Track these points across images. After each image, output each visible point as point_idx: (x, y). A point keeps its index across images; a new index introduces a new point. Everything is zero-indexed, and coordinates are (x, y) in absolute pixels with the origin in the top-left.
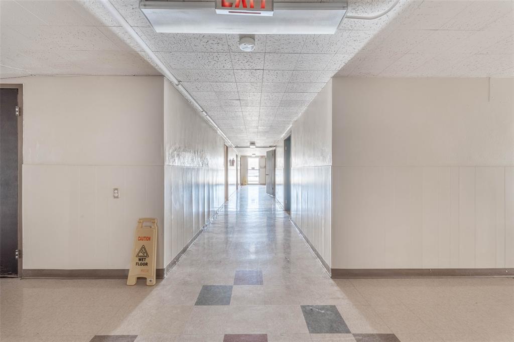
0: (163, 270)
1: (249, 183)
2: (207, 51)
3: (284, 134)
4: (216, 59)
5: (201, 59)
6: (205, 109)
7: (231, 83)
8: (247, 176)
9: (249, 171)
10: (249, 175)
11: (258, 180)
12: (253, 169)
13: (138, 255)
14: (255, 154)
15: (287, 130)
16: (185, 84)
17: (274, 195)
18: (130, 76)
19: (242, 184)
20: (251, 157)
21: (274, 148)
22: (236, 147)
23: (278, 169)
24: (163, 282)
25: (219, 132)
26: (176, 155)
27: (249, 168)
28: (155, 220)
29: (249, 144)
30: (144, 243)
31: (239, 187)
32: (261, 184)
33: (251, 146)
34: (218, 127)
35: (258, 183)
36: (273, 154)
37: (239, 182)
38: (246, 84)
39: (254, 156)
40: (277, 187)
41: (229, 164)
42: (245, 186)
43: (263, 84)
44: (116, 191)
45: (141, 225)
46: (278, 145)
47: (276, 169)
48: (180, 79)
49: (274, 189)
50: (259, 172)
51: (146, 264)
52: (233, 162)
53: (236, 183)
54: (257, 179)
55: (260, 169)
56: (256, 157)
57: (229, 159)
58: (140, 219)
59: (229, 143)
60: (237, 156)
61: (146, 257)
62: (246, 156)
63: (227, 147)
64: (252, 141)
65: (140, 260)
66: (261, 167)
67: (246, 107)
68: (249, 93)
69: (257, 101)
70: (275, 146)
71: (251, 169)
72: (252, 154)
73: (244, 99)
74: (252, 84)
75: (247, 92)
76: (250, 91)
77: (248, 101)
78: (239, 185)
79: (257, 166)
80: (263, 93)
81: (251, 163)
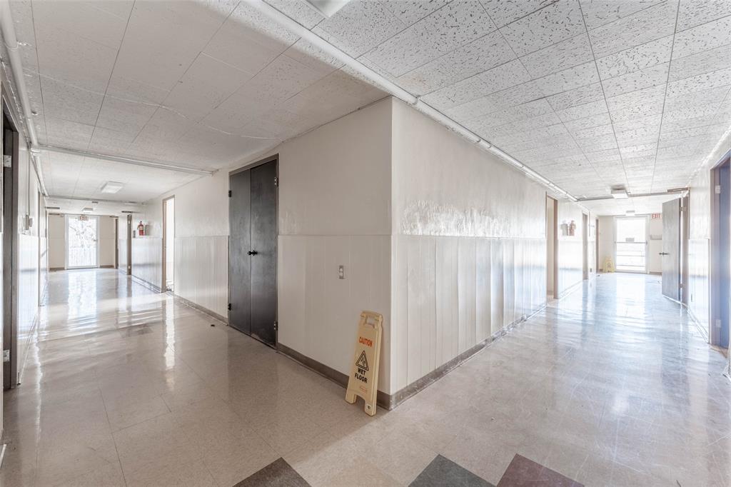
0: (388, 397)
1: (618, 268)
2: (428, 13)
3: (710, 156)
4: (451, 22)
5: (425, 36)
6: (484, 137)
7: (509, 65)
8: (615, 255)
9: (619, 246)
10: (618, 253)
11: (644, 263)
12: (630, 240)
13: (357, 364)
14: (634, 211)
15: (719, 144)
16: (428, 98)
17: (685, 301)
18: (355, 111)
19: (600, 271)
20: (623, 217)
21: (684, 194)
22: (579, 200)
23: (693, 242)
24: (386, 417)
25: (529, 173)
26: (418, 218)
27: (620, 237)
28: (378, 317)
29: (608, 191)
30: (365, 347)
31: (592, 276)
32: (651, 273)
33: (614, 195)
34: (523, 165)
35: (643, 269)
36: (684, 207)
37: (592, 264)
38: (545, 52)
39: (633, 214)
40: (691, 282)
41: (560, 231)
42: (610, 275)
43: (591, 33)
44: (341, 270)
45: (364, 320)
46: (695, 185)
47: (689, 241)
48: (415, 92)
49: (683, 286)
50: (647, 249)
51: (365, 380)
52: (570, 230)
53: (581, 266)
54: (642, 261)
55: (651, 242)
56: (638, 216)
57: (560, 223)
58: (364, 312)
59: (560, 193)
60: (585, 217)
61: (366, 368)
62: (611, 216)
63: (556, 201)
64: (616, 183)
65: (359, 371)
66: (651, 238)
67: (567, 110)
68: (561, 73)
69: (591, 86)
70: (687, 189)
71: (625, 241)
72: (628, 212)
73: (554, 93)
74: (560, 46)
75: (555, 73)
76: (561, 69)
77: (568, 93)
78: (591, 271)
79: (641, 236)
80: (600, 60)
81: (624, 229)
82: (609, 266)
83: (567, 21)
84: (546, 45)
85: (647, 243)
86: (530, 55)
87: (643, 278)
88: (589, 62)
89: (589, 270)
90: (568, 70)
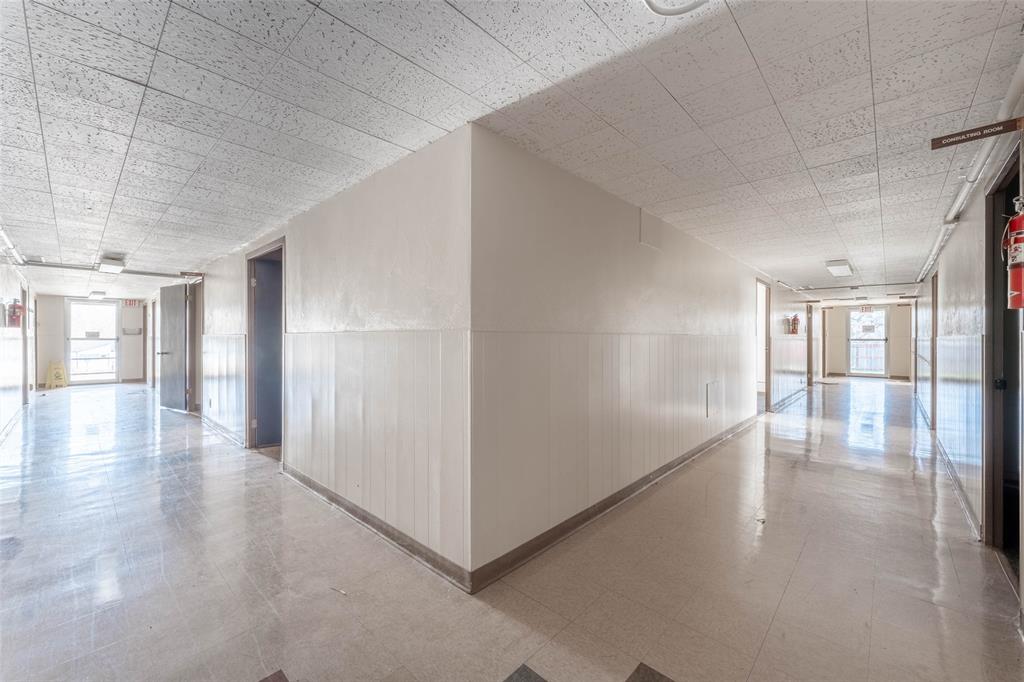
1: (73, 379)
8: (66, 359)
9: (74, 345)
10: (73, 355)
11: (113, 370)
12: (93, 336)
14: (104, 293)
17: (196, 410)
19: (41, 386)
20: (83, 300)
21: (195, 280)
22: (26, 264)
27: (77, 330)
29: (95, 259)
31: (32, 395)
32: (124, 381)
33: (101, 267)
35: (113, 377)
36: (189, 301)
37: (31, 380)
39: (100, 297)
40: (205, 384)
42: (59, 390)
46: (211, 272)
49: (193, 391)
50: (119, 349)
54: (111, 366)
55: (124, 338)
56: (108, 301)
60: (24, 293)
62: (62, 297)
66: (125, 332)
67: (159, 124)
68: (205, 73)
69: (221, 115)
70: (200, 275)
71: (84, 337)
72: (94, 292)
73: (167, 90)
74: (242, 42)
75: (198, 67)
76: (211, 68)
77: (184, 103)
78: (31, 386)
79: (110, 330)
80: (259, 94)
81: (82, 319)
82: (58, 377)
83: (278, 23)
84: (228, 25)
85: (118, 339)
86: (192, 16)
87: (112, 390)
88: (249, 88)
89: (29, 387)
90: (217, 77)
